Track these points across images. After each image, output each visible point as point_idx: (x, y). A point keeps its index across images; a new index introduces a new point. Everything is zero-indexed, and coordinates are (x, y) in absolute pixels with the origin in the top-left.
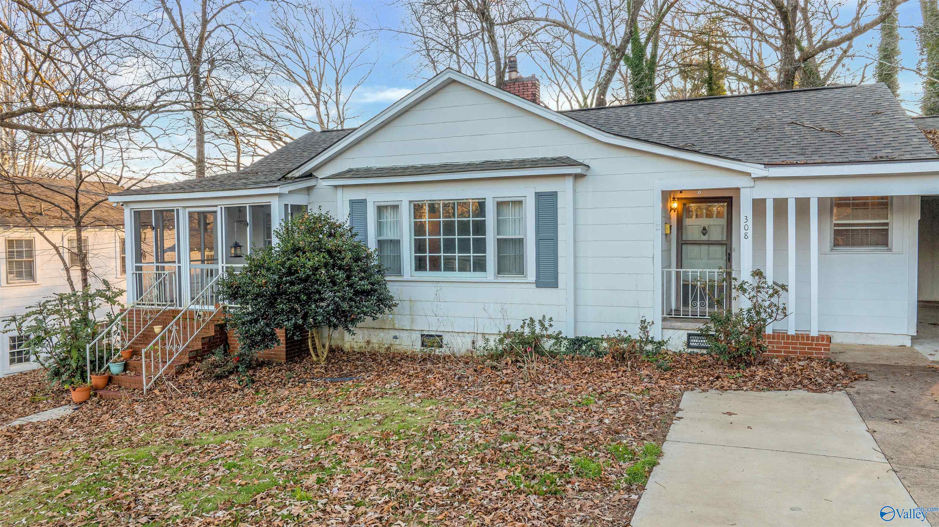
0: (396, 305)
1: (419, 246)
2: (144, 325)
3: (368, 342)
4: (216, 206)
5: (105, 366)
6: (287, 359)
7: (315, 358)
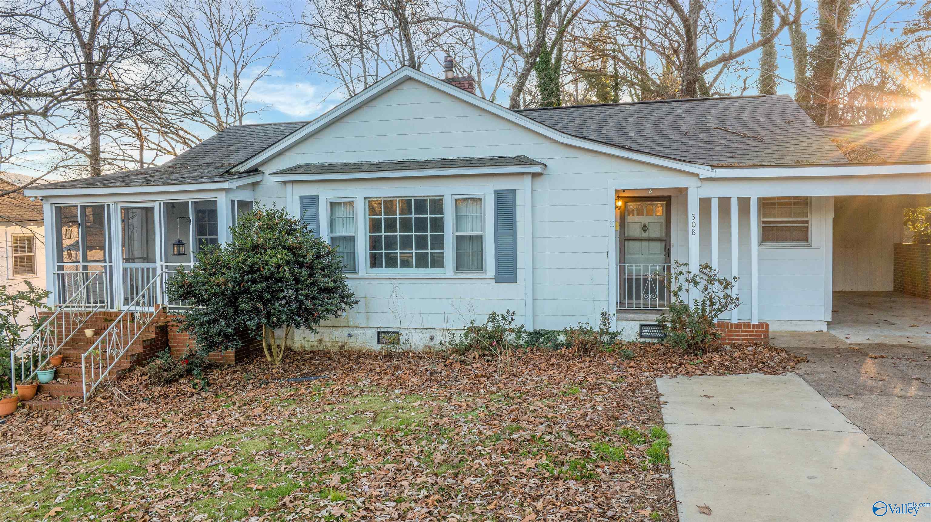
0: (357, 302)
1: (375, 243)
2: (74, 329)
3: (320, 341)
4: (154, 201)
5: (32, 375)
6: (236, 360)
7: (269, 359)
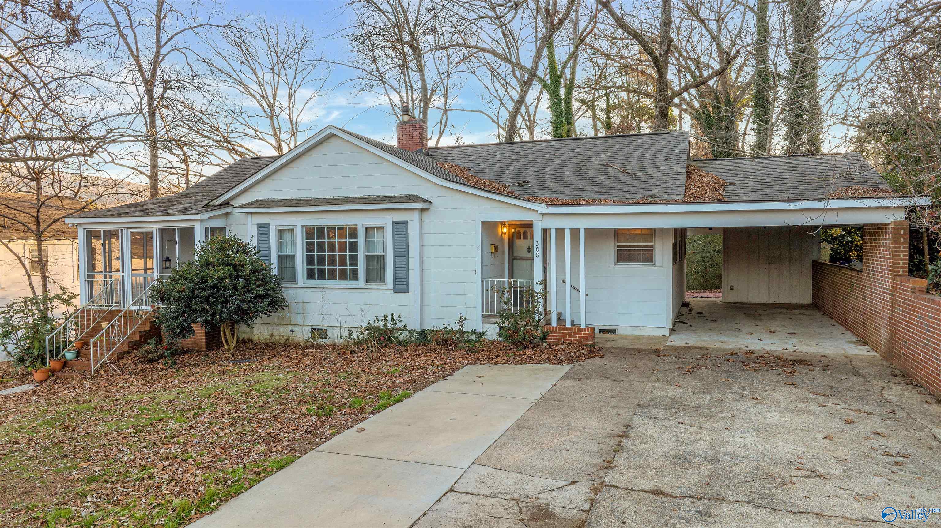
0: (287, 306)
1: (310, 260)
2: (94, 322)
3: (272, 335)
4: (153, 228)
5: (61, 354)
6: (206, 348)
7: (226, 347)
